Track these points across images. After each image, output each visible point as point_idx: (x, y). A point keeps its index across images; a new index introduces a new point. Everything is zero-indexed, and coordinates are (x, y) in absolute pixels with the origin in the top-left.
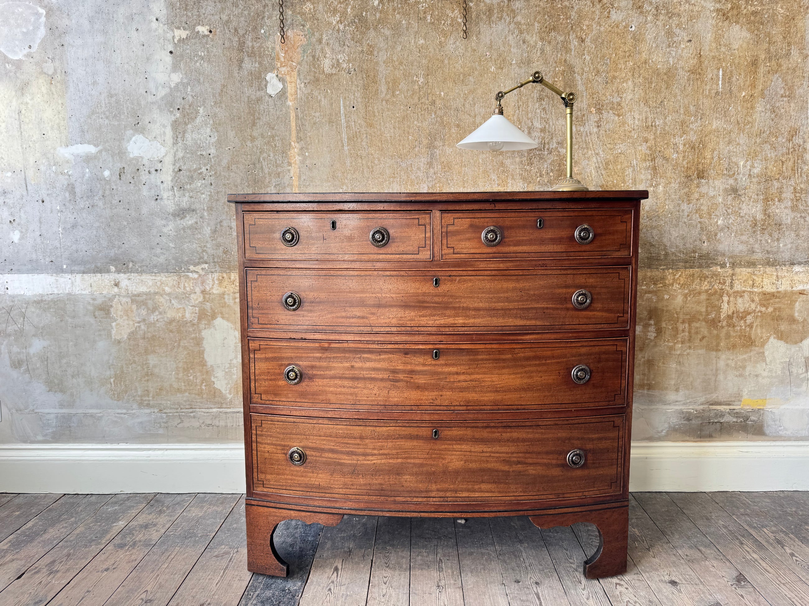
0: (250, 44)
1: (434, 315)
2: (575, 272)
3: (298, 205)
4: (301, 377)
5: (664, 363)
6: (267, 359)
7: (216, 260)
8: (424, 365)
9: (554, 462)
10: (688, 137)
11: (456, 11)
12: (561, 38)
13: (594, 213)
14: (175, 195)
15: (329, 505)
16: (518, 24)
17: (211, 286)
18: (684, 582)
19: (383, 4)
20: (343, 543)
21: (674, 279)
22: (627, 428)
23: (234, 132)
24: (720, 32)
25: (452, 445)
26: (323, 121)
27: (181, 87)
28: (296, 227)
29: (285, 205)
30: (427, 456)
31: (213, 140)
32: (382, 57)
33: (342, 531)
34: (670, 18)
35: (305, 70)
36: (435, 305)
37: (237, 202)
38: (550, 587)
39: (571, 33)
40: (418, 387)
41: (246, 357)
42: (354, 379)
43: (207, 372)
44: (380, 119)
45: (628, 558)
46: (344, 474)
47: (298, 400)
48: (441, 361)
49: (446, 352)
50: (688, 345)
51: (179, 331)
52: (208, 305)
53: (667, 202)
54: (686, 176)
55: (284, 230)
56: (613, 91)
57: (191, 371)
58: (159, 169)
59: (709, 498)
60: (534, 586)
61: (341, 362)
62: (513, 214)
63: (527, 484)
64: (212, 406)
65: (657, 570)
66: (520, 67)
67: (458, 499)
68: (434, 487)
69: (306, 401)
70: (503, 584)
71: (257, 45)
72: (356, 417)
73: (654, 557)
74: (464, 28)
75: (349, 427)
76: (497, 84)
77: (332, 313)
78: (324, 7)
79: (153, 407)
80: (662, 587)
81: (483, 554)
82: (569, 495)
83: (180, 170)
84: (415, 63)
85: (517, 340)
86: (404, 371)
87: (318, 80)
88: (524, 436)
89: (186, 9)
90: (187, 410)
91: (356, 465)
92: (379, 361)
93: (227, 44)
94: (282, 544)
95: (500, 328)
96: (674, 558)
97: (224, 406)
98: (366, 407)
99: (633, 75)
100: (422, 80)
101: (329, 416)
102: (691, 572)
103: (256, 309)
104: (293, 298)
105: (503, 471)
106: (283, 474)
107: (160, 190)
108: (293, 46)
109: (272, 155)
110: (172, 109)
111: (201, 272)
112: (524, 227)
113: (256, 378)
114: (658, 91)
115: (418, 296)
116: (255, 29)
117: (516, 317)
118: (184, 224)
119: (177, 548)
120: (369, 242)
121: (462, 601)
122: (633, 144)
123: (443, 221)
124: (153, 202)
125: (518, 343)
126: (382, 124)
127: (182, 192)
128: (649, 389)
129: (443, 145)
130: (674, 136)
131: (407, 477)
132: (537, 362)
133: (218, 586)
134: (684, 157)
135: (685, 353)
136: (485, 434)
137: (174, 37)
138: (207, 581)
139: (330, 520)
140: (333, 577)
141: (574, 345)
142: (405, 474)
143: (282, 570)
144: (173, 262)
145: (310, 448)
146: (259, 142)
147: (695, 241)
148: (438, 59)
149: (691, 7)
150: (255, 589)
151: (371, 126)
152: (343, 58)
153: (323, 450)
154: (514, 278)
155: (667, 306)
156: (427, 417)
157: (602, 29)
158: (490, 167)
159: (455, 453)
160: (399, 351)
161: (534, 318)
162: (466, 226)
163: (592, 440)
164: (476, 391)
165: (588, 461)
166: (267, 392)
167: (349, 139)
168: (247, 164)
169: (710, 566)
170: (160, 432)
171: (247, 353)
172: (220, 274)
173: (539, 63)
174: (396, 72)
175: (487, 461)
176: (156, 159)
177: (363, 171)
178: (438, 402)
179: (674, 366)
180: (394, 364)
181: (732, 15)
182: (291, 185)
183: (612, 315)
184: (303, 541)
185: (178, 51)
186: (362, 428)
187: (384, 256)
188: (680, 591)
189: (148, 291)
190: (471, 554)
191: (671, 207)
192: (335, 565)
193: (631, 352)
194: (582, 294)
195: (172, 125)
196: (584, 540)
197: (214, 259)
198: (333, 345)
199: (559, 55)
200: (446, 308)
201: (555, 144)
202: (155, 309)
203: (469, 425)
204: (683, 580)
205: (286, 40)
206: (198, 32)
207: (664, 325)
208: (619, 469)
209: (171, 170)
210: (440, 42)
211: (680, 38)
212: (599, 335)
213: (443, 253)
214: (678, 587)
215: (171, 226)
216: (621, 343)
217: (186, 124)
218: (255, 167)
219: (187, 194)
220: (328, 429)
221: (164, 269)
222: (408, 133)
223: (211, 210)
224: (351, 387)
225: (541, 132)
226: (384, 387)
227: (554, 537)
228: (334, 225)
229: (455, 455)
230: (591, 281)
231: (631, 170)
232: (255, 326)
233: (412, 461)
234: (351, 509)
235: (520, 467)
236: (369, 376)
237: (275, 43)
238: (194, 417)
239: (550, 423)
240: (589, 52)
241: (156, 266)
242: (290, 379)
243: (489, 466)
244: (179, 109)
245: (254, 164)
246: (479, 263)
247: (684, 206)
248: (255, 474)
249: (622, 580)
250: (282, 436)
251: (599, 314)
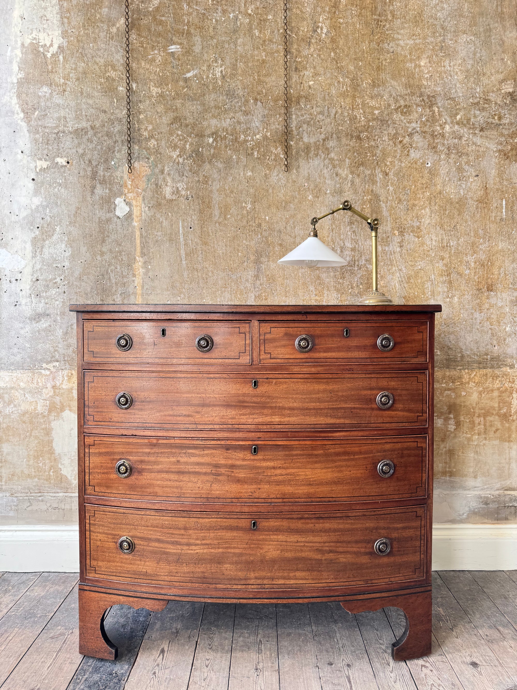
0: (102, 174)
1: (253, 414)
2: (378, 376)
3: (132, 314)
4: (130, 471)
5: (463, 453)
6: (100, 454)
7: (66, 359)
8: (244, 460)
9: (363, 550)
10: (478, 256)
11: (279, 149)
12: (368, 172)
13: (394, 324)
14: (32, 302)
15: (155, 591)
16: (332, 160)
17: (61, 381)
18: (484, 664)
19: (217, 142)
20: (171, 623)
21: (469, 378)
22: (428, 517)
23: (86, 248)
24: (502, 169)
25: (270, 535)
26: (165, 239)
27: (41, 209)
28: (130, 334)
29: (121, 314)
30: (246, 546)
31: (67, 254)
32: (216, 186)
33: (172, 611)
34: (460, 156)
35: (149, 196)
36: (254, 405)
37: (78, 312)
38: (360, 669)
39: (377, 168)
40: (238, 481)
41: (82, 451)
42: (180, 473)
43: (55, 460)
44: (213, 238)
45: (433, 637)
46: (169, 563)
47: (128, 492)
48: (259, 456)
49: (265, 448)
50: (484, 436)
51: (31, 422)
52: (57, 399)
53: (462, 312)
54: (478, 289)
55: (119, 336)
56: (413, 217)
57: (41, 459)
58: (19, 279)
59: (507, 576)
60: (346, 668)
61: (168, 457)
62: (323, 324)
63: (338, 571)
64: (59, 491)
65: (459, 651)
66: (334, 196)
67: (275, 586)
68: (252, 575)
69: (135, 493)
70: (317, 666)
71: (107, 174)
72: (181, 509)
73: (457, 638)
74: (286, 163)
75: (174, 518)
76: (314, 210)
77: (160, 411)
78: (166, 143)
79: (5, 491)
80: (464, 668)
81: (300, 635)
82: (376, 581)
83: (37, 280)
84: (244, 192)
85: (328, 437)
86: (226, 466)
87: (160, 204)
88: (336, 526)
89: (47, 144)
90: (36, 494)
91: (180, 554)
92: (203, 456)
93: (82, 173)
94: (115, 624)
95: (312, 426)
96: (475, 639)
97: (70, 491)
98: (190, 499)
99: (430, 203)
100: (249, 206)
101: (156, 508)
102: (491, 654)
103: (92, 408)
104: (125, 397)
105: (316, 560)
106: (114, 562)
107: (19, 297)
108: (139, 176)
109: (119, 267)
110: (32, 228)
111: (52, 369)
112: (332, 336)
113: (91, 471)
114: (451, 217)
115: (239, 396)
116: (106, 161)
117: (326, 416)
118: (40, 327)
119: (16, 629)
120: (195, 348)
121: (278, 685)
122: (431, 261)
123: (261, 330)
124: (13, 308)
125: (329, 440)
126: (216, 242)
127: (38, 299)
128: (450, 476)
129: (268, 261)
130: (466, 255)
131: (228, 565)
132: (346, 458)
133: (49, 669)
134: (475, 273)
135: (481, 444)
136: (299, 525)
137: (36, 167)
138: (40, 664)
139: (157, 606)
140: (159, 659)
141: (379, 441)
142: (226, 563)
143: (111, 653)
144: (28, 360)
145: (138, 538)
146: (107, 257)
147: (487, 345)
148: (263, 189)
149: (477, 148)
150: (84, 673)
151: (206, 244)
152: (182, 187)
153: (149, 540)
154: (325, 380)
155: (464, 402)
156: (246, 509)
157: (403, 165)
158: (309, 280)
159: (272, 543)
160: (222, 446)
161: (343, 417)
162: (281, 335)
163: (397, 529)
164: (291, 484)
165: (394, 549)
166: (100, 485)
167: (186, 255)
168: (97, 275)
169: (508, 646)
170: (10, 515)
171: (83, 448)
172: (70, 371)
173: (349, 193)
174: (228, 199)
175: (302, 550)
176: (17, 270)
177: (198, 283)
178: (256, 495)
179: (472, 455)
180: (216, 459)
181: (512, 155)
182: (135, 294)
183: (412, 415)
184: (135, 621)
185: (39, 179)
186: (186, 519)
187: (208, 360)
188: (480, 674)
189: (5, 386)
190: (289, 634)
191: (465, 316)
192: (162, 647)
193: (431, 448)
194: (385, 396)
195: (32, 241)
196: (393, 620)
197: (64, 358)
198: (161, 441)
199: (367, 186)
200: (264, 408)
201: (364, 261)
202: (10, 402)
203: (284, 516)
204: (483, 661)
205: (133, 170)
206: (57, 163)
207: (462, 418)
208: (422, 556)
209: (30, 280)
210: (265, 174)
211: (469, 174)
212: (401, 432)
213: (261, 358)
214: (479, 669)
215: (28, 328)
216: (421, 440)
217: (44, 240)
218: (104, 278)
219: (43, 301)
220: (155, 520)
221: (20, 366)
222: (238, 250)
223: (64, 314)
224: (176, 481)
225: (352, 251)
226: (207, 481)
227: (367, 616)
228: (164, 332)
229: (272, 545)
230: (393, 384)
231: (429, 283)
232: (90, 423)
233: (232, 551)
234: (175, 596)
235: (331, 556)
236: (193, 470)
237: (123, 173)
238: (42, 501)
239: (358, 514)
240: (392, 184)
241: (12, 364)
242: (121, 473)
243: (303, 555)
244: (38, 228)
245: (103, 275)
246: (293, 367)
247: (477, 315)
248: (88, 561)
249: (427, 661)
250: (112, 526)
251: (401, 413)
